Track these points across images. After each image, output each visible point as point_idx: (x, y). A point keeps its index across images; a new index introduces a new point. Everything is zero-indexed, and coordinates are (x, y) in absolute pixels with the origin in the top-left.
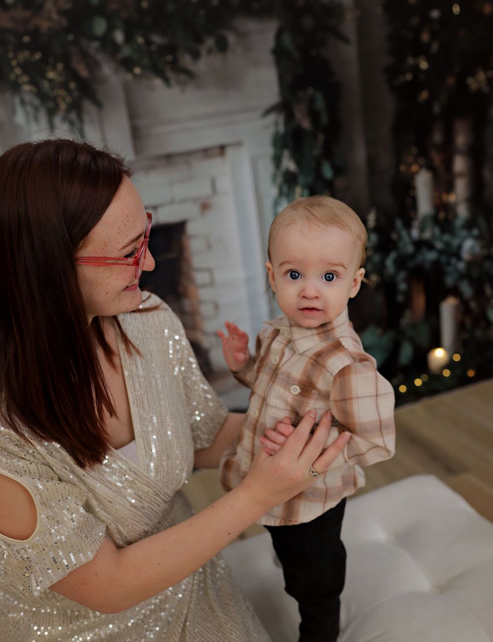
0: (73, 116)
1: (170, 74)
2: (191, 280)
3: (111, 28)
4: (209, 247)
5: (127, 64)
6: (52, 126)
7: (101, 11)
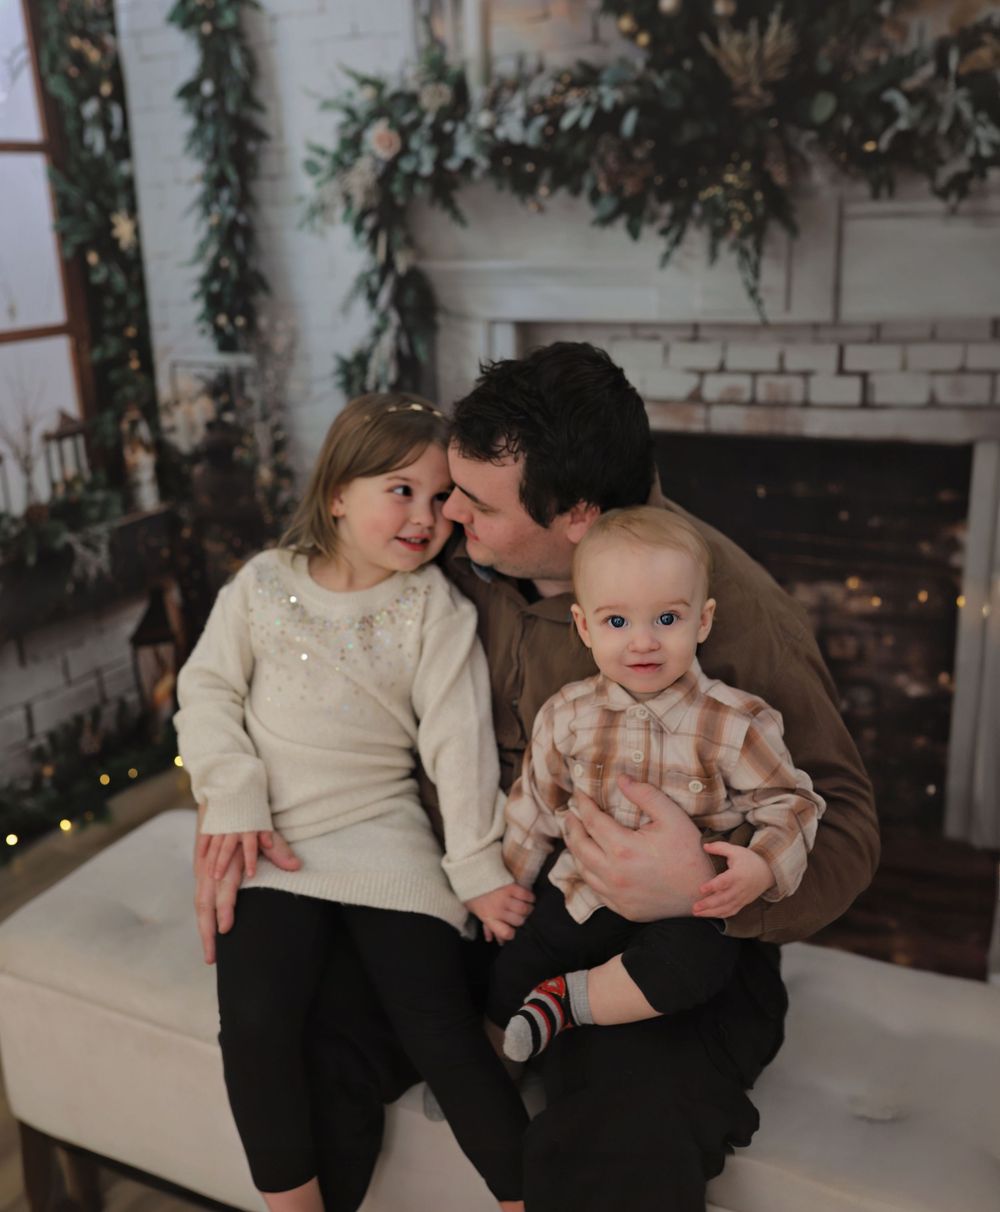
0: (749, 244)
3: (839, 113)
6: (713, 254)
7: (830, 83)
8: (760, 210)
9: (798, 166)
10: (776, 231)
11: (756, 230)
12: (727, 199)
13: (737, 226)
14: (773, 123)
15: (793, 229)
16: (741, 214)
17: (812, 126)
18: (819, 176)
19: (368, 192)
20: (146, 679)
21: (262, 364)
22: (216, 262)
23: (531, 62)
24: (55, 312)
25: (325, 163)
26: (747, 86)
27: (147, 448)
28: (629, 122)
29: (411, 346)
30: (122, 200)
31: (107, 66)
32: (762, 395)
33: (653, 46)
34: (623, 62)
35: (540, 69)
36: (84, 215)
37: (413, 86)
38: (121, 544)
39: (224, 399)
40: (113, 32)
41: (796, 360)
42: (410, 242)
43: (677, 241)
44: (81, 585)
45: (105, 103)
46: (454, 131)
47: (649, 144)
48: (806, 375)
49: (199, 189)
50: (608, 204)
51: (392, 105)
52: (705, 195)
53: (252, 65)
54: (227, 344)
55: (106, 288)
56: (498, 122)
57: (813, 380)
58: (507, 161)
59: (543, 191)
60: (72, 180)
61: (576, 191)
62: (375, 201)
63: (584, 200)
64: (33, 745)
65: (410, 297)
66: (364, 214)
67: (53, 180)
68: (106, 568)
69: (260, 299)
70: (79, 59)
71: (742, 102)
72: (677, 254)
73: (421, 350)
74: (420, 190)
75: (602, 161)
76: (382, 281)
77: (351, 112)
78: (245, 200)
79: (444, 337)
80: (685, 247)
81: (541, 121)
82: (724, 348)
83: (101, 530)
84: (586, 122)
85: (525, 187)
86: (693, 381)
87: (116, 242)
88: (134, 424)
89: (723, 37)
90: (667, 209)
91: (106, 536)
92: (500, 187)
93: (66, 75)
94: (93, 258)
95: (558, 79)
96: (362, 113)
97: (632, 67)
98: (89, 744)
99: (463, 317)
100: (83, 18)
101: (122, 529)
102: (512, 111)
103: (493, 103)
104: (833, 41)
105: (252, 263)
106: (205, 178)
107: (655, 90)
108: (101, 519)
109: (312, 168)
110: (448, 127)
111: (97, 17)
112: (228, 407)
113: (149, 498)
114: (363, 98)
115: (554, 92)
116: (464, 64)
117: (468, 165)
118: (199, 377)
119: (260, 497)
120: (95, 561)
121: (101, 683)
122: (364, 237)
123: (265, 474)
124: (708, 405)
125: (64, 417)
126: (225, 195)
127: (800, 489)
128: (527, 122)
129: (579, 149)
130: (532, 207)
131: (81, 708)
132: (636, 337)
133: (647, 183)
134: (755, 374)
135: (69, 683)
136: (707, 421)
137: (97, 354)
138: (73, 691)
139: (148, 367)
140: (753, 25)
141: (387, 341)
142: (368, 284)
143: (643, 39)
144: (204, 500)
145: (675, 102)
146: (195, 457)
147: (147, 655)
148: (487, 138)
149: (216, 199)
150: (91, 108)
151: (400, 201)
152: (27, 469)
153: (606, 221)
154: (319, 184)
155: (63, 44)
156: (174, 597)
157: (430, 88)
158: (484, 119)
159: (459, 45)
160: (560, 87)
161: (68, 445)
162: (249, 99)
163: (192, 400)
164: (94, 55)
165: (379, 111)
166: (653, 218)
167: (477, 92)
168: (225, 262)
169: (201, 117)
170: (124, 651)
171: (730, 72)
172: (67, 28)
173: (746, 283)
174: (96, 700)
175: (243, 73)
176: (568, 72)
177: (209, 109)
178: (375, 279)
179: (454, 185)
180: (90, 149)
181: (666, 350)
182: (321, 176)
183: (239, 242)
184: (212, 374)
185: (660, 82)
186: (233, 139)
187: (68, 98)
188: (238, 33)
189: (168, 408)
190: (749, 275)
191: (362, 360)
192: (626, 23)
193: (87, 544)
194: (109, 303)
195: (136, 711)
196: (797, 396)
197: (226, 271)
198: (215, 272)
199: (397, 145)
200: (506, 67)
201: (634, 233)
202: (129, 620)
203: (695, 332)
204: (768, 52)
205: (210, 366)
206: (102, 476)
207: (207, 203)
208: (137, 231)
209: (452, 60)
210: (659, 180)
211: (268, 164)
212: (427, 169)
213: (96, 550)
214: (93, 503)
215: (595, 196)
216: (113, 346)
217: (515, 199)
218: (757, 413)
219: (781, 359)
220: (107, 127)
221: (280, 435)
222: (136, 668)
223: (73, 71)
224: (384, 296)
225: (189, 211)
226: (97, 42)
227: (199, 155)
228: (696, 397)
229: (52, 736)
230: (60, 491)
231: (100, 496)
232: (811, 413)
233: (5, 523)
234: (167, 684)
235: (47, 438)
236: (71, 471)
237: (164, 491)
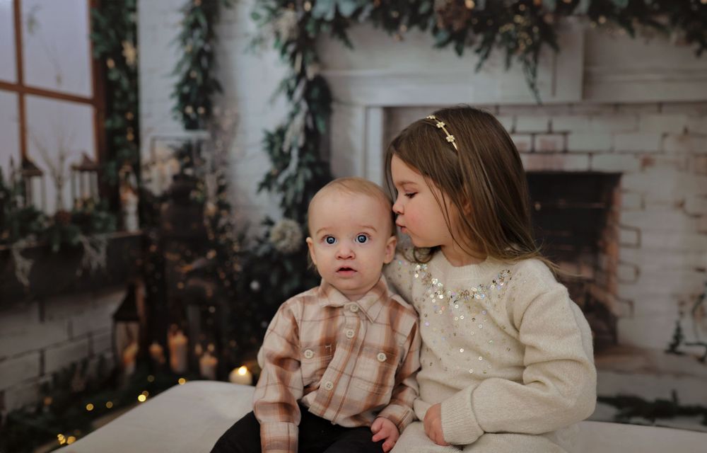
0: (530, 57)
1: (635, 25)
2: (614, 236)
4: (643, 206)
6: (508, 64)
8: (537, 38)
10: (546, 49)
11: (535, 49)
12: (517, 31)
13: (523, 47)
15: (556, 48)
16: (525, 41)
19: (291, 30)
20: (119, 344)
21: (214, 137)
22: (188, 74)
24: (86, 90)
25: (264, 13)
27: (134, 192)
29: (315, 123)
30: (129, 35)
32: (538, 146)
36: (107, 37)
38: (114, 248)
39: (186, 160)
41: (559, 125)
42: (317, 60)
43: (486, 57)
44: (86, 271)
48: (565, 134)
49: (180, 30)
50: (443, 35)
52: (504, 29)
54: (191, 124)
55: (116, 85)
57: (570, 137)
58: (381, 11)
59: (403, 28)
60: (101, 12)
61: (424, 28)
62: (295, 36)
63: (428, 33)
64: (42, 380)
65: (315, 93)
66: (288, 43)
68: (103, 264)
69: (216, 96)
72: (486, 64)
73: (321, 126)
74: (325, 29)
76: (298, 83)
78: (210, 36)
79: (336, 118)
80: (491, 59)
82: (515, 119)
83: (102, 238)
85: (391, 26)
87: (124, 59)
88: (127, 174)
90: (480, 38)
92: (376, 26)
94: (111, 63)
98: (78, 384)
99: (350, 104)
101: (115, 240)
105: (212, 74)
106: (184, 23)
108: (104, 230)
109: (255, 16)
112: (189, 165)
113: (132, 224)
118: (170, 146)
119: (207, 223)
120: (97, 258)
121: (91, 343)
122: (287, 57)
123: (211, 207)
125: (86, 158)
126: (197, 33)
127: (562, 203)
130: (395, 37)
131: (77, 358)
133: (468, 22)
134: (533, 134)
135: (72, 339)
137: (108, 124)
138: (72, 345)
139: (137, 141)
141: (299, 121)
142: (288, 86)
144: (168, 226)
146: (164, 198)
147: (121, 327)
149: (191, 36)
151: (312, 35)
152: (59, 185)
153: (442, 45)
154: (260, 26)
156: (141, 292)
161: (87, 176)
163: (164, 161)
166: (471, 43)
168: (194, 74)
170: (107, 323)
173: (528, 80)
174: (86, 354)
178: (293, 83)
179: (347, 26)
182: (262, 21)
183: (204, 62)
184: (179, 145)
189: (147, 168)
190: (530, 75)
191: (281, 133)
193: (93, 246)
194: (118, 94)
195: (111, 366)
196: (560, 147)
197: (194, 80)
198: (188, 80)
201: (459, 52)
202: (113, 303)
203: (497, 110)
205: (178, 139)
206: (106, 202)
207: (184, 39)
208: (137, 56)
210: (475, 21)
211: (227, 14)
212: (330, 15)
213: (98, 251)
214: (99, 219)
215: (435, 31)
216: (118, 122)
217: (385, 33)
218: (534, 157)
219: (550, 125)
221: (223, 182)
222: (113, 337)
224: (298, 93)
225: (172, 43)
229: (55, 376)
230: (79, 205)
231: (103, 215)
232: (569, 158)
233: (40, 219)
234: (132, 350)
235: (74, 168)
236: (87, 194)
237: (142, 222)
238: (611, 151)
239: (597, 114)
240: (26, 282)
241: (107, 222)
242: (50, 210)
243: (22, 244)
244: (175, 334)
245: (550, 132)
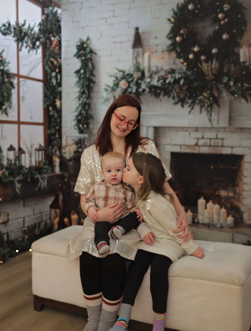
0: (209, 109)
1: (248, 98)
2: (241, 180)
3: (229, 80)
5: (233, 93)
6: (201, 111)
7: (227, 74)
8: (211, 102)
9: (220, 92)
10: (215, 106)
11: (211, 106)
12: (204, 99)
13: (206, 105)
14: (214, 83)
15: (219, 106)
16: (207, 102)
17: (223, 83)
18: (225, 94)
20: (52, 217)
21: (90, 137)
22: (80, 111)
23: (160, 68)
24: (41, 120)
25: (109, 89)
26: (208, 74)
27: (58, 158)
28: (182, 82)
30: (58, 96)
31: (58, 65)
32: (212, 144)
33: (188, 65)
34: (181, 69)
35: (162, 70)
36: (50, 98)
37: (132, 72)
38: (50, 180)
39: (79, 145)
40: (60, 58)
43: (193, 108)
44: (40, 189)
45: (57, 73)
46: (141, 83)
47: (186, 87)
48: (222, 139)
49: (78, 94)
50: (177, 100)
51: (127, 77)
52: (199, 98)
53: (93, 67)
54: (81, 132)
55: (53, 116)
56: (152, 81)
57: (224, 141)
58: (153, 90)
59: (161, 96)
60: (48, 89)
61: (169, 97)
63: (171, 98)
64: (24, 229)
67: (44, 89)
68: (46, 186)
69: (91, 121)
70: (52, 63)
71: (207, 78)
72: (192, 111)
75: (175, 90)
77: (116, 78)
78: (89, 97)
80: (194, 110)
81: (161, 81)
82: (203, 133)
83: (46, 176)
84: (172, 81)
85: (157, 95)
86: (196, 141)
87: (56, 106)
88: (56, 150)
89: (203, 64)
90: (190, 101)
91: (47, 178)
92: (151, 95)
93: (49, 66)
94: (51, 108)
95: (166, 72)
96: (119, 78)
97: (183, 70)
98: (37, 232)
100: (54, 54)
101: (50, 176)
102: (155, 79)
103: (151, 77)
104: (227, 66)
105: (89, 112)
106: (79, 92)
107: (188, 75)
108: (46, 173)
109: (106, 90)
110: (140, 82)
111: (57, 54)
112: (80, 147)
113: (57, 170)
114: (120, 75)
115: (165, 75)
116: (144, 68)
117: (144, 90)
118: (73, 140)
120: (44, 184)
121: (42, 216)
124: (200, 146)
125: (40, 145)
126: (84, 96)
127: (221, 166)
128: (158, 81)
129: (170, 87)
130: (159, 100)
131: (36, 222)
132: (182, 130)
133: (186, 95)
134: (210, 139)
135: (34, 214)
136: (199, 150)
137: (49, 132)
138: (34, 216)
139: (60, 137)
140: (210, 62)
143: (185, 64)
144: (71, 171)
145: (192, 77)
146: (70, 160)
147: (53, 211)
148: (149, 84)
149: (82, 97)
150: (54, 74)
152: (31, 157)
153: (176, 103)
154: (108, 94)
155: (49, 59)
156: (61, 197)
157: (136, 73)
158: (148, 80)
159: (143, 64)
160: (166, 74)
161: (40, 152)
162: (92, 74)
163: (71, 146)
164: (55, 63)
165: (123, 78)
166: (187, 103)
167: (147, 74)
168: (82, 112)
169: (80, 78)
170: (48, 209)
171: (205, 71)
172: (50, 56)
173: (208, 118)
174: (40, 221)
175: (91, 68)
176: (168, 70)
177: (82, 76)
179: (140, 95)
180: (53, 83)
181: (190, 133)
182: (108, 92)
183: (87, 107)
184: (77, 139)
185: (189, 73)
186: (87, 83)
187: (49, 71)
188: (91, 59)
189: (64, 148)
190: (209, 116)
192: (182, 60)
193: (42, 179)
194: (53, 120)
195: (49, 226)
196: (221, 144)
197: (83, 114)
198: (80, 114)
199: (127, 85)
200: (154, 69)
201: (183, 106)
202: (50, 201)
203: (197, 129)
204: (213, 67)
205: (76, 137)
206: (47, 162)
207: (79, 98)
208: (61, 104)
209: (141, 67)
210: (188, 95)
211: (95, 89)
212: (134, 91)
213: (44, 181)
214: (45, 168)
215: (174, 98)
216: (53, 131)
217: (155, 98)
218: (211, 148)
219: (217, 135)
220: (57, 79)
222: (50, 214)
223: (51, 65)
225: (75, 100)
226: (56, 60)
227: (79, 87)
228: (197, 145)
229: (28, 227)
230: (38, 163)
231: (46, 167)
232: (224, 148)
233: (24, 169)
234: (57, 220)
235: (36, 150)
236: (40, 159)
237: (61, 169)
238: (240, 146)
239: (235, 132)
240: (19, 192)
241: (48, 169)
242: (27, 166)
243: (18, 178)
244: (74, 214)
245: (217, 138)
